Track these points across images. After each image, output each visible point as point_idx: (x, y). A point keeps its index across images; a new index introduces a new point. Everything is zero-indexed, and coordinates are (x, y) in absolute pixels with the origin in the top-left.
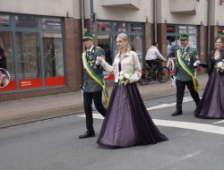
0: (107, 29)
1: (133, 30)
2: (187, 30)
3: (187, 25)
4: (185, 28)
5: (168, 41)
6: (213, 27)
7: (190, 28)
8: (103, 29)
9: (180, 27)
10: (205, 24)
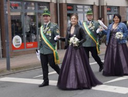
0: (19, 8)
1: (40, 9)
2: (83, 9)
3: (83, 5)
4: (82, 7)
5: (69, 17)
6: (103, 7)
7: (86, 7)
8: (16, 8)
9: (78, 6)
10: (97, 4)
